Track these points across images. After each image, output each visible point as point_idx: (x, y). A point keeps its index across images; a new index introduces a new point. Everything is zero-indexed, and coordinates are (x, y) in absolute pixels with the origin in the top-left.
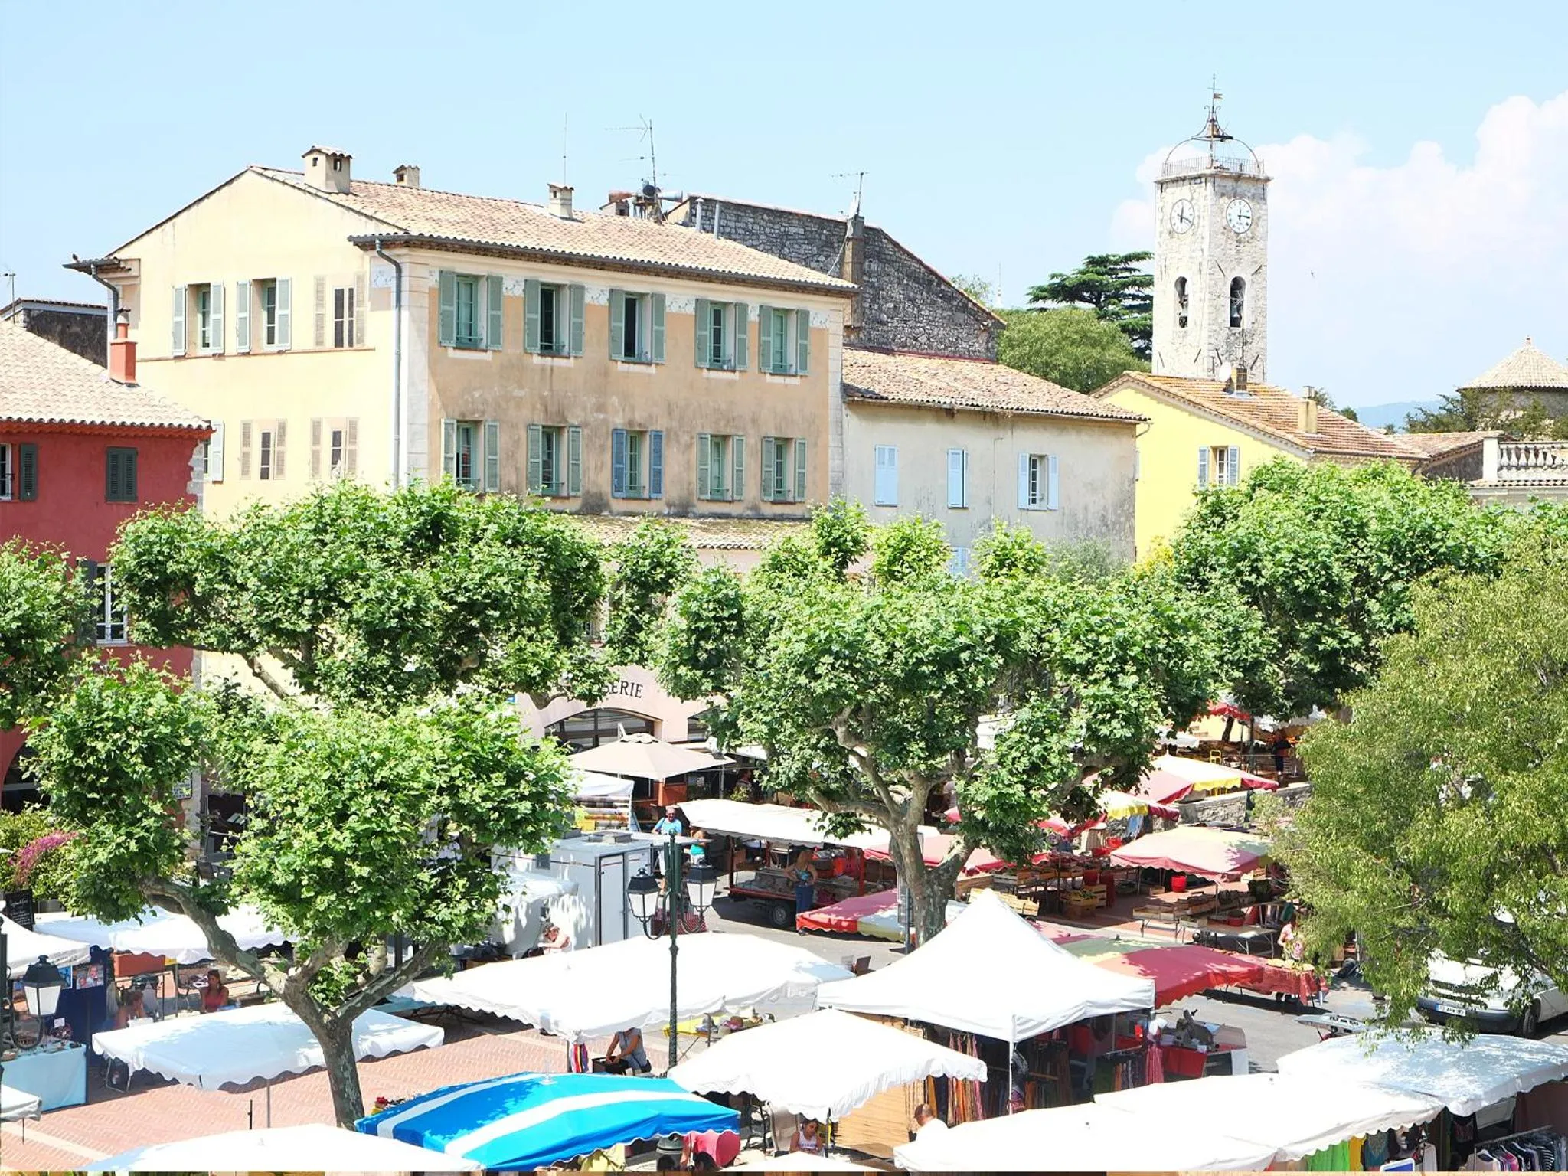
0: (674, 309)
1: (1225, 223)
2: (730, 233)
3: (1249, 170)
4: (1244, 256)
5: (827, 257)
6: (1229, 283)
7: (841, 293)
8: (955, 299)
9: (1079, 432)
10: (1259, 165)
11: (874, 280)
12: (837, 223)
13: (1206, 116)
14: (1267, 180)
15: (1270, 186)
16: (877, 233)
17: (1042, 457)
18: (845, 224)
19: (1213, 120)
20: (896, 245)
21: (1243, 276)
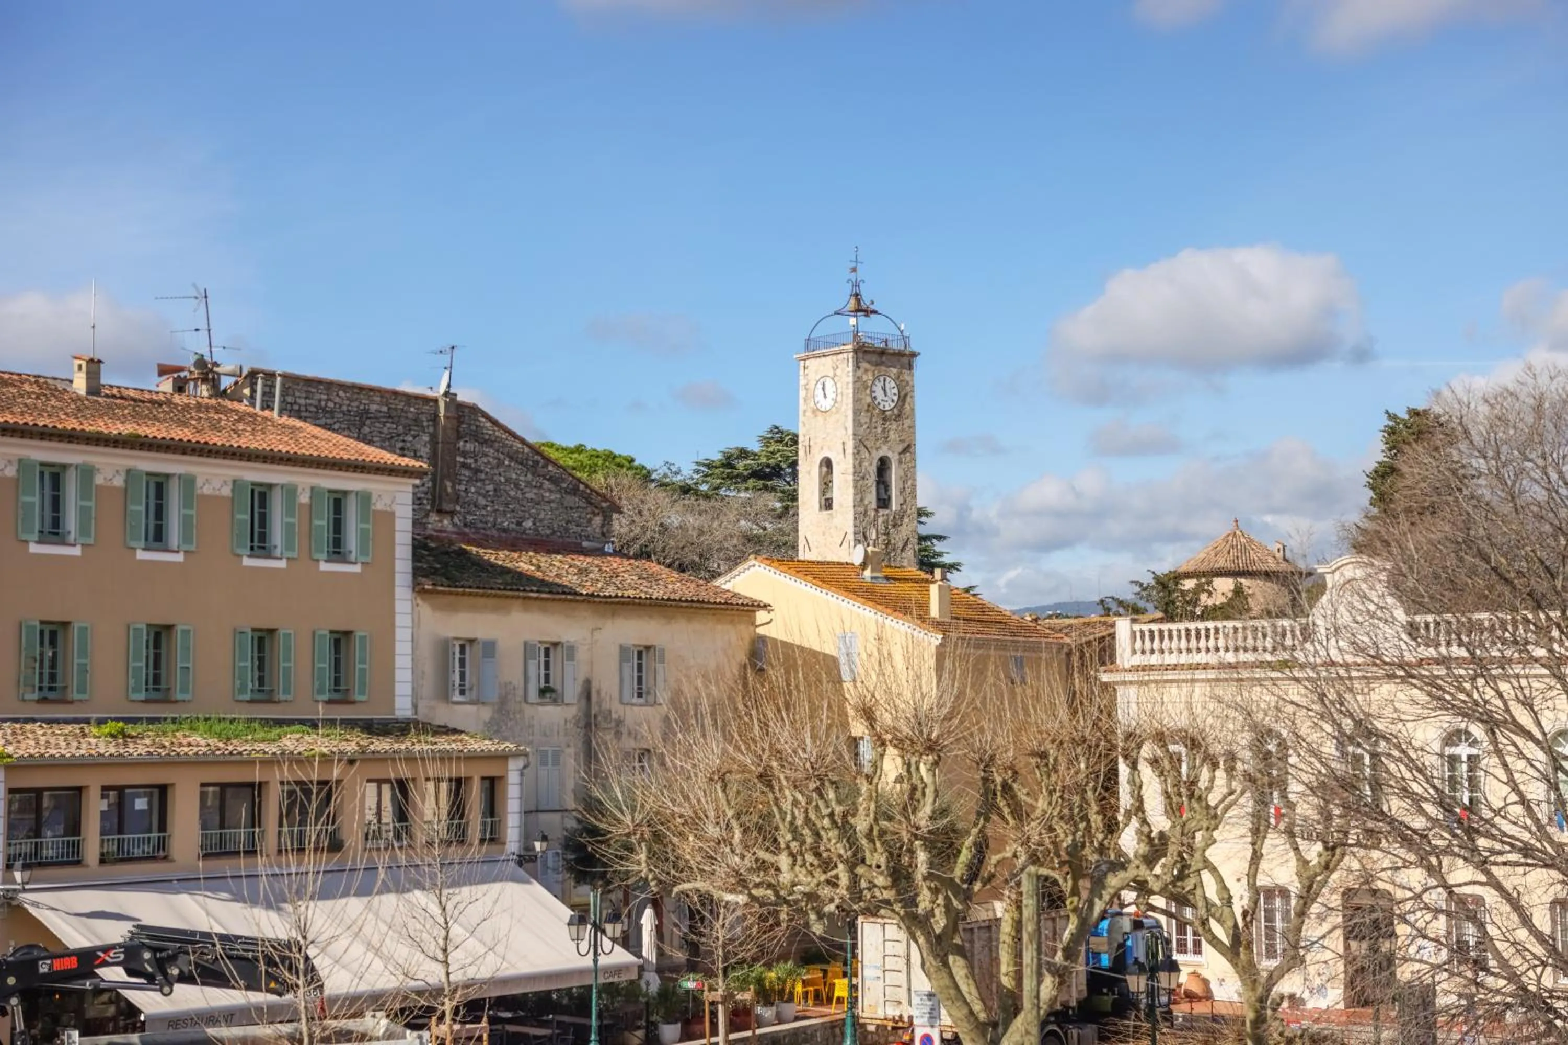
0: (207, 490)
1: (869, 400)
2: (299, 411)
3: (895, 346)
4: (893, 436)
5: (414, 437)
6: (875, 463)
7: (406, 472)
8: (563, 480)
9: (689, 620)
10: (905, 339)
11: (470, 461)
12: (426, 400)
13: (848, 289)
14: (914, 355)
15: (917, 362)
16: (474, 410)
17: (648, 648)
18: (436, 401)
19: (857, 295)
20: (495, 423)
21: (890, 454)
